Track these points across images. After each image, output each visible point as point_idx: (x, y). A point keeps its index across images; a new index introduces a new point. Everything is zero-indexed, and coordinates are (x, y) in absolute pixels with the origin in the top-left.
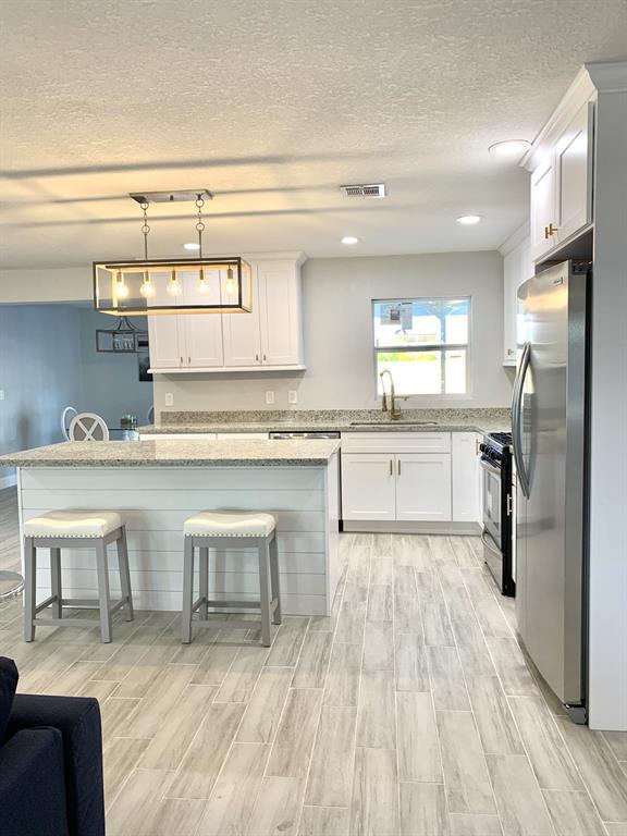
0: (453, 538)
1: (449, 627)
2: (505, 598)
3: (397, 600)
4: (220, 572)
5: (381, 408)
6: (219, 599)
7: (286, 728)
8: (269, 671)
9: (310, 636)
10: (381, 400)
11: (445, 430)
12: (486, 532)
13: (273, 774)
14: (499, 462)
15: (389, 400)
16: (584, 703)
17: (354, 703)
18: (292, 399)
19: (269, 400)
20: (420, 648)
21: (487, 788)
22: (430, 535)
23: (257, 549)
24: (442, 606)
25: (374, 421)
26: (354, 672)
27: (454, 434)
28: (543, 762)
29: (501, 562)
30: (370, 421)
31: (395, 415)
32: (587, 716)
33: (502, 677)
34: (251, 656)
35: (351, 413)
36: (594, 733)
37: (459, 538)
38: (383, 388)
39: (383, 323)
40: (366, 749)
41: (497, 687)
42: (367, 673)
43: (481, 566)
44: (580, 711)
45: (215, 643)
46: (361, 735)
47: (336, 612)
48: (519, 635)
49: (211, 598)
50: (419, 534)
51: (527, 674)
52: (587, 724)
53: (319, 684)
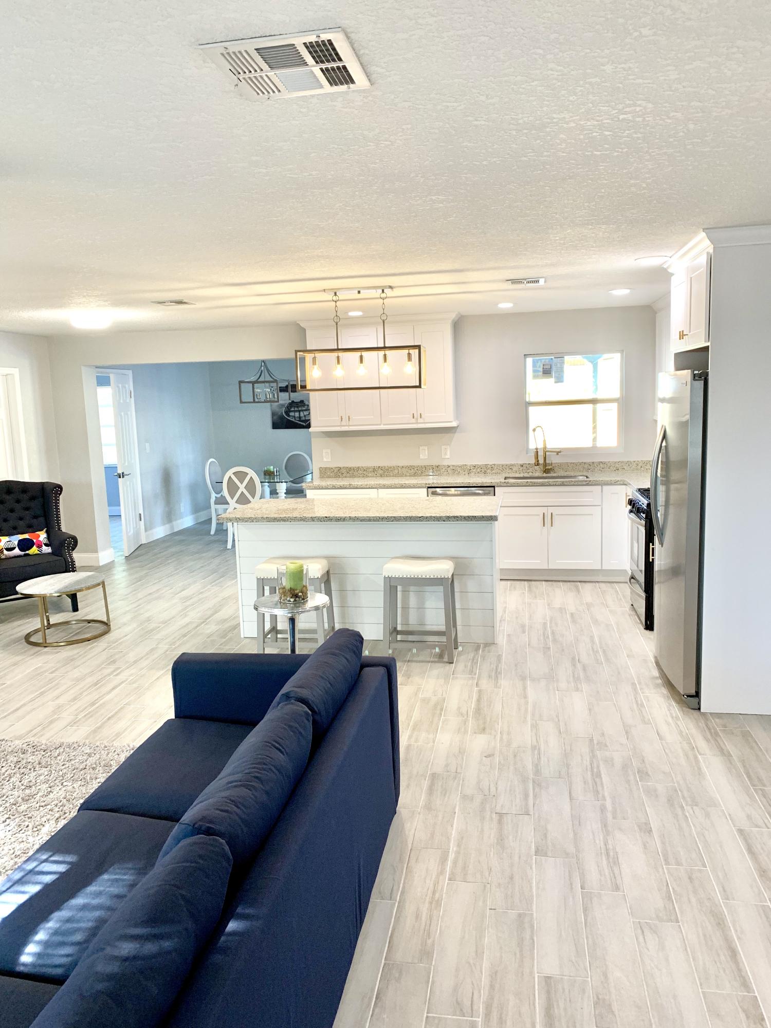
0: (602, 585)
1: (597, 652)
2: (648, 632)
3: (553, 633)
4: (405, 608)
5: (533, 461)
6: (405, 628)
7: (478, 711)
8: (457, 678)
9: (483, 658)
10: (533, 454)
11: (596, 484)
12: (632, 578)
13: (475, 733)
14: (644, 516)
15: (541, 454)
16: (697, 694)
17: (525, 697)
18: (446, 454)
19: (424, 456)
20: (574, 665)
21: (624, 740)
22: (580, 582)
23: (442, 587)
24: (592, 638)
25: (526, 475)
26: (523, 678)
27: (605, 488)
28: (664, 729)
29: (645, 602)
30: (521, 475)
31: (547, 469)
32: (699, 703)
33: (640, 683)
34: (439, 669)
35: (504, 468)
36: (704, 714)
37: (609, 584)
38: (535, 442)
39: (535, 377)
40: (538, 722)
41: (635, 689)
42: (533, 680)
43: (627, 607)
44: (695, 700)
45: (409, 661)
46: (533, 715)
47: (502, 640)
48: (656, 657)
49: (399, 628)
50: (569, 581)
51: (660, 681)
52: (699, 709)
53: (497, 686)
